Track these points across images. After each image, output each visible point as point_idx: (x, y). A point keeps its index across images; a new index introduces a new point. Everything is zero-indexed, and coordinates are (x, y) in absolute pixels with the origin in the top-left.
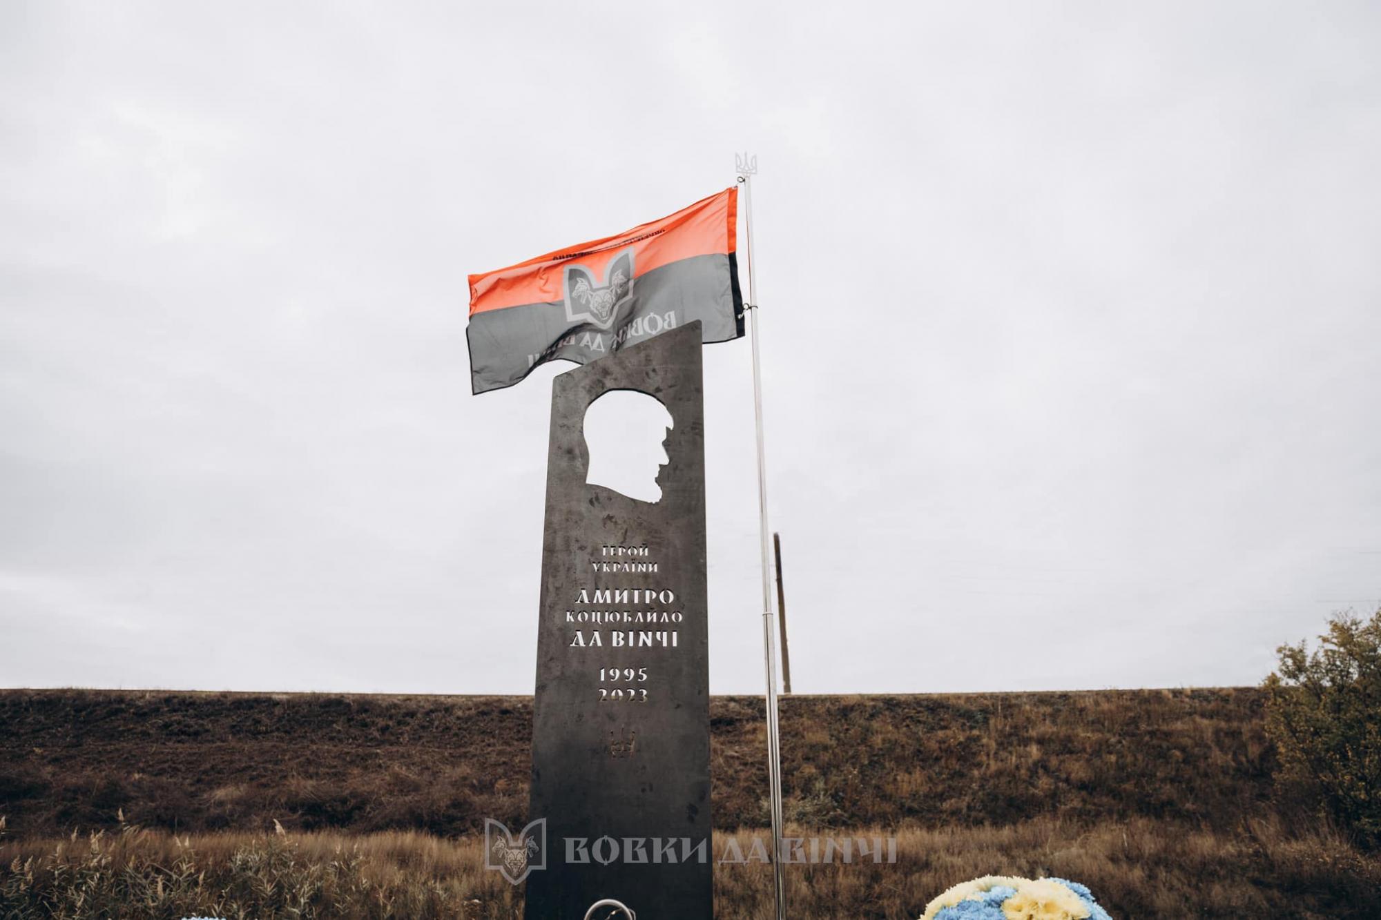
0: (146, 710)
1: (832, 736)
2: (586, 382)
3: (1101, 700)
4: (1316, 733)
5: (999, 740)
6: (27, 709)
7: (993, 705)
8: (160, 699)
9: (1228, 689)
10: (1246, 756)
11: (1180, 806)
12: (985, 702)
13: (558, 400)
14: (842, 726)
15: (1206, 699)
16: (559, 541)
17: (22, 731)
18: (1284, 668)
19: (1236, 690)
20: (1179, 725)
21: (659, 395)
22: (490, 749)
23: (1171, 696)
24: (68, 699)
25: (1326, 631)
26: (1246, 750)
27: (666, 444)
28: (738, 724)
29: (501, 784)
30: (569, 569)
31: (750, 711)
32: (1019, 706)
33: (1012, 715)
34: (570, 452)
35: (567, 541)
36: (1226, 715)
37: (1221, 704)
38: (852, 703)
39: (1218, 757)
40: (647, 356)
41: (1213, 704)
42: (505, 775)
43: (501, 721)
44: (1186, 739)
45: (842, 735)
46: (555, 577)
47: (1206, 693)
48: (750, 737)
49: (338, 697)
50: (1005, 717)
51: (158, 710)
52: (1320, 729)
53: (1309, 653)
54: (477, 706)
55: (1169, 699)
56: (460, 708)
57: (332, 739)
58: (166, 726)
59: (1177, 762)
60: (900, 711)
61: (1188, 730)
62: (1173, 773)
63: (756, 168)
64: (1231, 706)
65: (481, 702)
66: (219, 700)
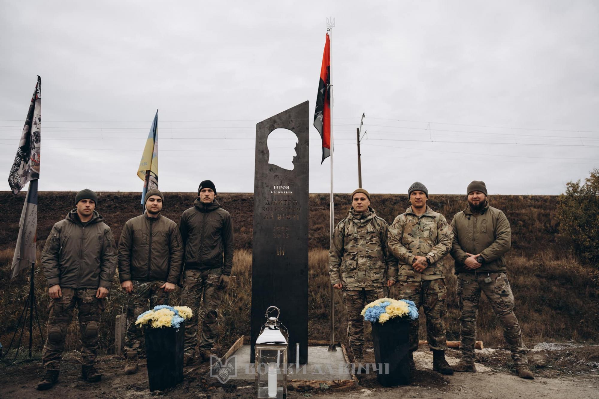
0: (101, 200)
1: (378, 211)
2: (268, 126)
3: (492, 199)
4: (576, 219)
5: (447, 215)
6: (56, 200)
7: (446, 200)
8: (106, 196)
9: (547, 196)
10: (550, 224)
11: (518, 243)
12: (443, 199)
13: (258, 132)
14: (382, 207)
15: (538, 200)
16: (260, 184)
17: (55, 208)
18: (568, 191)
19: (551, 196)
20: (524, 211)
21: (293, 130)
22: (238, 215)
23: (522, 199)
24: (71, 196)
25: (589, 176)
26: (550, 222)
27: (296, 149)
28: (339, 206)
29: (243, 229)
30: (263, 194)
31: (344, 200)
32: (457, 201)
33: (453, 204)
34: (263, 152)
35: (262, 183)
36: (545, 207)
37: (543, 203)
38: (387, 198)
39: (538, 224)
40: (290, 115)
41: (540, 202)
42: (244, 225)
43: (242, 204)
44: (526, 217)
45: (382, 211)
46: (258, 196)
47: (538, 197)
48: (344, 211)
49: (176, 194)
50: (451, 205)
51: (105, 200)
52: (578, 217)
53: (581, 185)
54: (232, 197)
55: (521, 200)
56: (225, 199)
57: (175, 211)
58: (109, 206)
59: (520, 226)
60: (406, 201)
61: (527, 213)
62: (518, 230)
63: (334, 24)
64: (548, 204)
65: (234, 196)
66: (129, 196)
